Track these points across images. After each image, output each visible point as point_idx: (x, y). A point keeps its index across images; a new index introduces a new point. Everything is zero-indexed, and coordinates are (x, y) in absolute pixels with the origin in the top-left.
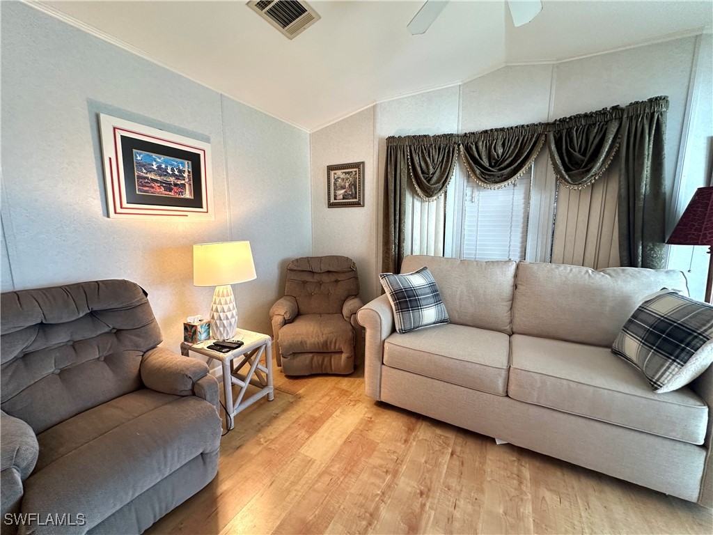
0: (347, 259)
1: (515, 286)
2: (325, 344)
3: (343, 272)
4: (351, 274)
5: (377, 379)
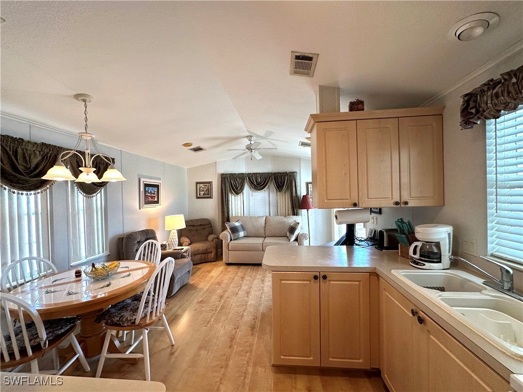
0: (208, 219)
1: (266, 224)
2: (206, 250)
3: (206, 225)
4: (210, 225)
5: (227, 256)
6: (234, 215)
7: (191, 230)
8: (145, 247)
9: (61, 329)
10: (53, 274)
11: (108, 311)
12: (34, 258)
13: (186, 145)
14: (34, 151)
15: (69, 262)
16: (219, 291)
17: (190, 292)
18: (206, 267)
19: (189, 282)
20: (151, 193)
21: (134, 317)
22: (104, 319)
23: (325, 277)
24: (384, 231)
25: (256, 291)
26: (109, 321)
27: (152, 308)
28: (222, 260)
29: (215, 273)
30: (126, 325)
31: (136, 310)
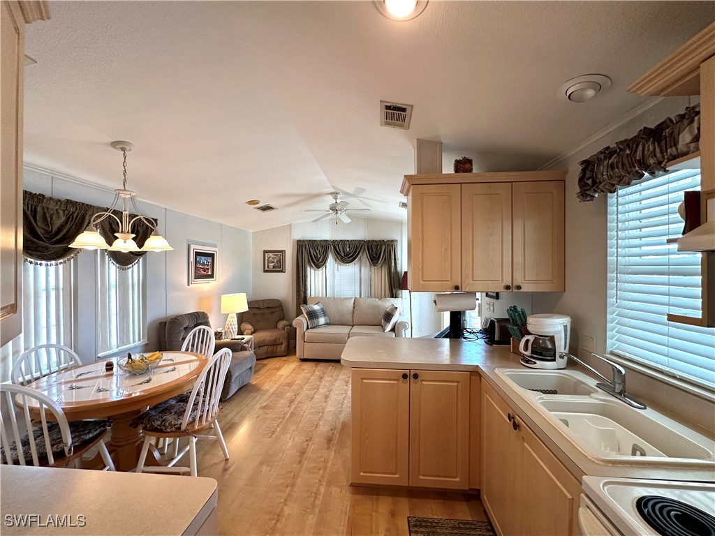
0: (278, 300)
1: (354, 307)
2: (275, 340)
3: (276, 307)
4: (280, 308)
5: (302, 349)
6: (313, 295)
7: (255, 314)
8: (194, 335)
9: (89, 433)
10: (76, 367)
11: (147, 413)
12: (52, 346)
13: (252, 203)
14: (57, 210)
15: (96, 353)
16: (289, 395)
17: (252, 394)
18: (273, 363)
19: (251, 382)
20: (203, 264)
21: (179, 422)
22: (142, 423)
23: (416, 376)
24: (495, 320)
25: (337, 395)
26: (148, 426)
27: (202, 412)
28: (295, 354)
29: (285, 371)
30: (169, 430)
31: (181, 413)
